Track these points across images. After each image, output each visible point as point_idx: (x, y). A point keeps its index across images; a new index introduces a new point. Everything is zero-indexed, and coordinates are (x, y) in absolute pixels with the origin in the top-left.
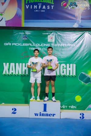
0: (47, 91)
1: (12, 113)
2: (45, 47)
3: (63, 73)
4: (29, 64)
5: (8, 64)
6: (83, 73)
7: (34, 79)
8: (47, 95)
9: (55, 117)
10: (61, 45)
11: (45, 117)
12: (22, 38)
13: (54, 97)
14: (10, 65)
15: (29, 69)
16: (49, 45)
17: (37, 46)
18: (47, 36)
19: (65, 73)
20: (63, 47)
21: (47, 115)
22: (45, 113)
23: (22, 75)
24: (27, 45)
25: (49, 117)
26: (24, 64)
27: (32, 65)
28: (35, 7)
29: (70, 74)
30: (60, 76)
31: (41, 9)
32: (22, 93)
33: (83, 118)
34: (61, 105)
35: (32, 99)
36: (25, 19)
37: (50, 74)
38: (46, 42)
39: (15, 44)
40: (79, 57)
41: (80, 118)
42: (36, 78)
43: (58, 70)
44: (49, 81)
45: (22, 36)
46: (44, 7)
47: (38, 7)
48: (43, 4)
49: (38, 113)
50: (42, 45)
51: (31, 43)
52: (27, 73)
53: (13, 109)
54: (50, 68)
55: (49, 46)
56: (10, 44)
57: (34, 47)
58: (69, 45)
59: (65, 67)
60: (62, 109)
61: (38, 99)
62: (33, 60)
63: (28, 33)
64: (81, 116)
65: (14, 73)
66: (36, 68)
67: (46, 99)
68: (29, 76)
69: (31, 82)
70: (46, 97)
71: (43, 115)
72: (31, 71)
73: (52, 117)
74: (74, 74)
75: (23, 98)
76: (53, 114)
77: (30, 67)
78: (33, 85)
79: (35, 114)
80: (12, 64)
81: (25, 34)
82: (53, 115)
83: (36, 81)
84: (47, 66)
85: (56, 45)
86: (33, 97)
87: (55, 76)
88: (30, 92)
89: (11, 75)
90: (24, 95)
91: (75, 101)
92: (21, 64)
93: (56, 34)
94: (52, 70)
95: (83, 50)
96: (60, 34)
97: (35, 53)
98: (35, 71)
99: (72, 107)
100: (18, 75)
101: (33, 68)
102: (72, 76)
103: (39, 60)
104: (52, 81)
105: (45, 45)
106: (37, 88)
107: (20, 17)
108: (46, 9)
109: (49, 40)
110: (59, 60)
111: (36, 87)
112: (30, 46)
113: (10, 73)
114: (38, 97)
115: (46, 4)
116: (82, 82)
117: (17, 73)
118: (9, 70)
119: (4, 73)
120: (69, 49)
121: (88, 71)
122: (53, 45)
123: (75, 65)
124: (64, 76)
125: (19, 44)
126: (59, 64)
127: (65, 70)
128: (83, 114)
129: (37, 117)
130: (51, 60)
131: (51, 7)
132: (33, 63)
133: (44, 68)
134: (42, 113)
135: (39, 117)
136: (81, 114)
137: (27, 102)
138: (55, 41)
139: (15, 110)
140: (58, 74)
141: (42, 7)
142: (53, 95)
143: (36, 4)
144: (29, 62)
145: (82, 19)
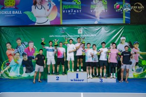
9: (84, 82)
11: (77, 82)
16: (78, 36)
17: (71, 37)
18: (77, 30)
20: (88, 37)
21: (79, 80)
22: (77, 79)
24: (64, 36)
25: (80, 82)
28: (69, 11)
33: (102, 81)
35: (68, 71)
36: (63, 19)
38: (77, 33)
39: (57, 36)
42: (70, 57)
46: (75, 11)
47: (71, 11)
48: (74, 9)
50: (74, 36)
56: (53, 36)
57: (69, 37)
61: (73, 71)
63: (64, 28)
71: (76, 80)
73: (82, 82)
79: (71, 80)
82: (83, 80)
86: (69, 69)
106: (72, 64)
107: (59, 18)
108: (76, 13)
109: (79, 33)
115: (76, 9)
125: (59, 36)
128: (102, 79)
129: (72, 82)
131: (79, 11)
135: (73, 82)
136: (100, 79)
139: (58, 78)
141: (73, 11)
143: (70, 9)
145: (100, 18)
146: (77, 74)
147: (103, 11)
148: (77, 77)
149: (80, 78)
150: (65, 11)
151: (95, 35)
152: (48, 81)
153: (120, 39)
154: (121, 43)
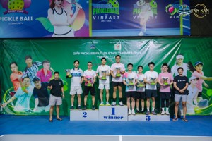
1: (83, 116)
2: (112, 55)
8: (114, 100)
9: (123, 119)
10: (128, 53)
11: (114, 120)
13: (121, 102)
16: (115, 53)
17: (104, 54)
18: (114, 44)
20: (129, 55)
22: (113, 116)
24: (94, 53)
25: (117, 120)
28: (102, 17)
31: (108, 19)
33: (149, 119)
36: (93, 29)
38: (113, 50)
39: (84, 53)
41: (147, 119)
42: (104, 85)
46: (110, 18)
47: (104, 17)
48: (109, 15)
49: (107, 116)
50: (109, 53)
53: (83, 113)
57: (102, 55)
58: (136, 53)
63: (95, 42)
69: (99, 88)
73: (120, 120)
85: (123, 53)
86: (102, 102)
93: (122, 43)
105: (112, 53)
107: (88, 27)
108: (112, 19)
114: (107, 102)
115: (112, 15)
122: (119, 53)
128: (149, 116)
129: (106, 120)
131: (116, 17)
134: (111, 116)
135: (108, 120)
136: (147, 116)
139: (86, 114)
141: (108, 17)
143: (103, 14)
145: (147, 28)
147: (151, 17)
149: (117, 114)
150: (96, 18)
151: (139, 52)
152: (71, 119)
153: (175, 58)
154: (177, 63)
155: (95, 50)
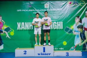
0: (45, 39)
1: (24, 54)
3: (55, 27)
4: (33, 22)
5: (20, 23)
6: (67, 27)
7: (37, 32)
8: (45, 42)
9: (51, 55)
10: (53, 10)
11: (44, 56)
12: (28, 6)
13: (49, 43)
14: (21, 23)
15: (34, 26)
17: (38, 11)
18: (44, 4)
19: (56, 28)
20: (54, 11)
21: (46, 54)
22: (44, 53)
23: (29, 30)
24: (31, 10)
26: (30, 23)
27: (35, 23)
29: (59, 28)
30: (53, 30)
32: (30, 41)
33: (68, 55)
34: (54, 48)
35: (36, 45)
37: (46, 28)
38: (43, 8)
39: (24, 10)
40: (65, 17)
41: (66, 55)
42: (38, 31)
43: (51, 26)
44: (46, 33)
45: (28, 5)
49: (40, 53)
50: (41, 10)
51: (34, 9)
52: (32, 28)
53: (24, 51)
54: (46, 24)
55: (46, 11)
56: (21, 11)
57: (36, 12)
58: (58, 9)
59: (56, 24)
60: (54, 50)
61: (40, 45)
62: (35, 20)
64: (66, 54)
65: (24, 29)
66: (38, 25)
67: (45, 44)
68: (33, 30)
70: (45, 43)
71: (43, 54)
72: (35, 27)
73: (48, 55)
74: (62, 28)
75: (30, 44)
76: (49, 54)
77: (34, 24)
78: (36, 35)
79: (38, 54)
80: (23, 23)
81: (30, 4)
83: (38, 33)
84: (44, 24)
85: (50, 10)
86: (37, 43)
87: (50, 30)
88: (35, 40)
89: (22, 30)
90: (31, 42)
91: (63, 45)
92: (28, 23)
93: (50, 3)
94: (47, 26)
95: (67, 13)
96: (52, 3)
97: (37, 16)
98: (37, 27)
99: (61, 49)
100: (27, 30)
101: (36, 25)
102: (61, 29)
103: (39, 20)
104: (48, 33)
105: (43, 10)
109: (45, 7)
110: (52, 19)
111: (38, 37)
112: (33, 11)
113: (22, 29)
114: (40, 43)
116: (67, 33)
117: (26, 29)
118: (21, 27)
119: (18, 29)
120: (58, 12)
121: (71, 26)
122: (48, 10)
123: (62, 22)
124: (56, 29)
125: (26, 10)
126: (52, 22)
127: (56, 26)
128: (68, 53)
129: (39, 56)
130: (47, 20)
132: (36, 22)
133: (42, 25)
135: (40, 56)
136: (66, 53)
137: (33, 46)
138: (49, 8)
139: (26, 52)
140: (52, 28)
142: (49, 41)
144: (33, 21)
146: (44, 48)
148: (44, 51)
149: (46, 52)
151: (61, 9)
152: (16, 56)
153: (85, 13)
154: (86, 16)
155: (32, 8)
